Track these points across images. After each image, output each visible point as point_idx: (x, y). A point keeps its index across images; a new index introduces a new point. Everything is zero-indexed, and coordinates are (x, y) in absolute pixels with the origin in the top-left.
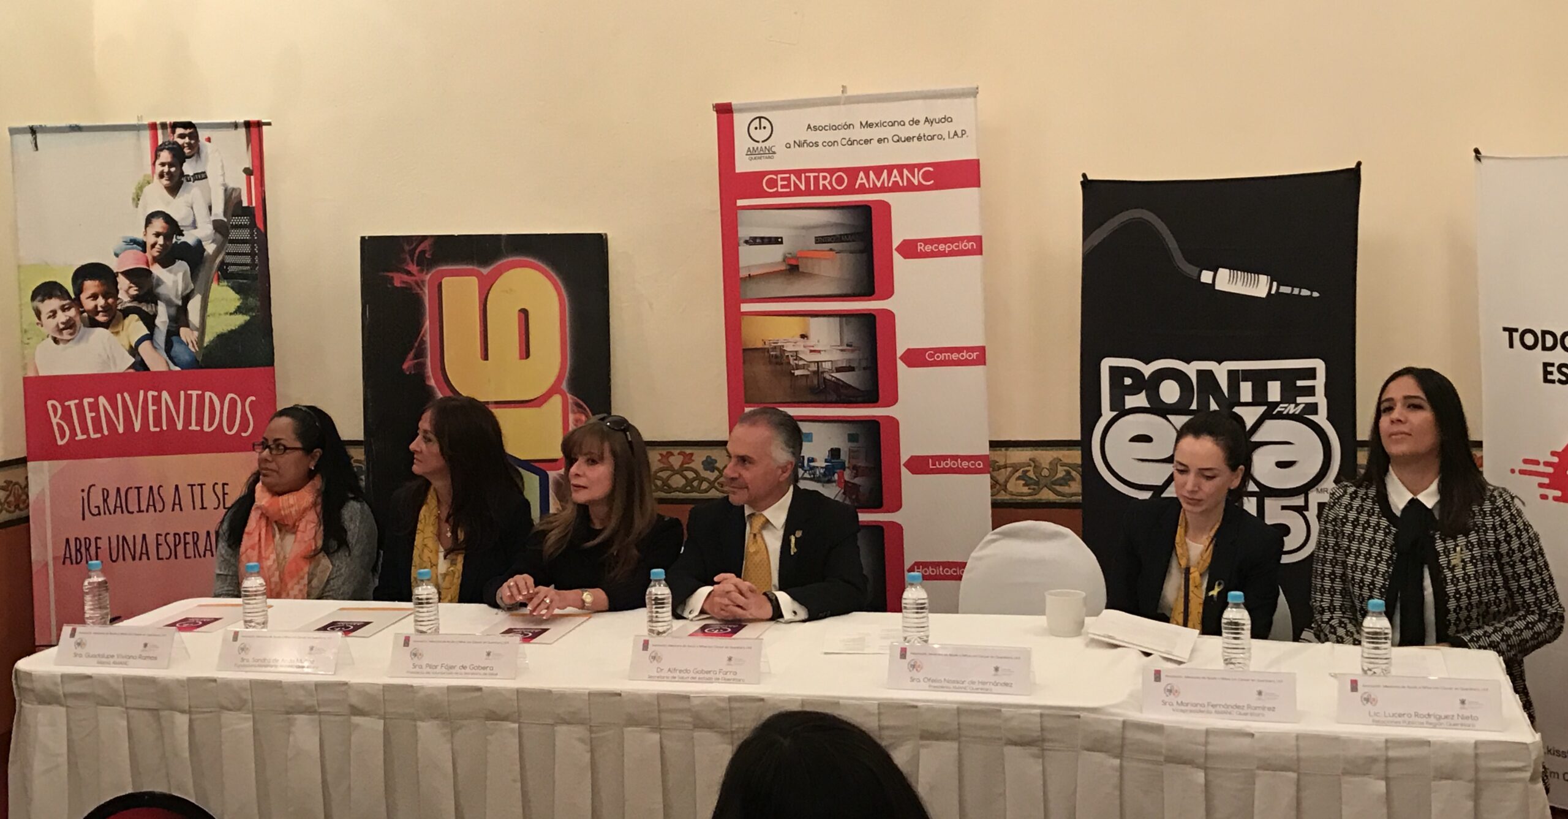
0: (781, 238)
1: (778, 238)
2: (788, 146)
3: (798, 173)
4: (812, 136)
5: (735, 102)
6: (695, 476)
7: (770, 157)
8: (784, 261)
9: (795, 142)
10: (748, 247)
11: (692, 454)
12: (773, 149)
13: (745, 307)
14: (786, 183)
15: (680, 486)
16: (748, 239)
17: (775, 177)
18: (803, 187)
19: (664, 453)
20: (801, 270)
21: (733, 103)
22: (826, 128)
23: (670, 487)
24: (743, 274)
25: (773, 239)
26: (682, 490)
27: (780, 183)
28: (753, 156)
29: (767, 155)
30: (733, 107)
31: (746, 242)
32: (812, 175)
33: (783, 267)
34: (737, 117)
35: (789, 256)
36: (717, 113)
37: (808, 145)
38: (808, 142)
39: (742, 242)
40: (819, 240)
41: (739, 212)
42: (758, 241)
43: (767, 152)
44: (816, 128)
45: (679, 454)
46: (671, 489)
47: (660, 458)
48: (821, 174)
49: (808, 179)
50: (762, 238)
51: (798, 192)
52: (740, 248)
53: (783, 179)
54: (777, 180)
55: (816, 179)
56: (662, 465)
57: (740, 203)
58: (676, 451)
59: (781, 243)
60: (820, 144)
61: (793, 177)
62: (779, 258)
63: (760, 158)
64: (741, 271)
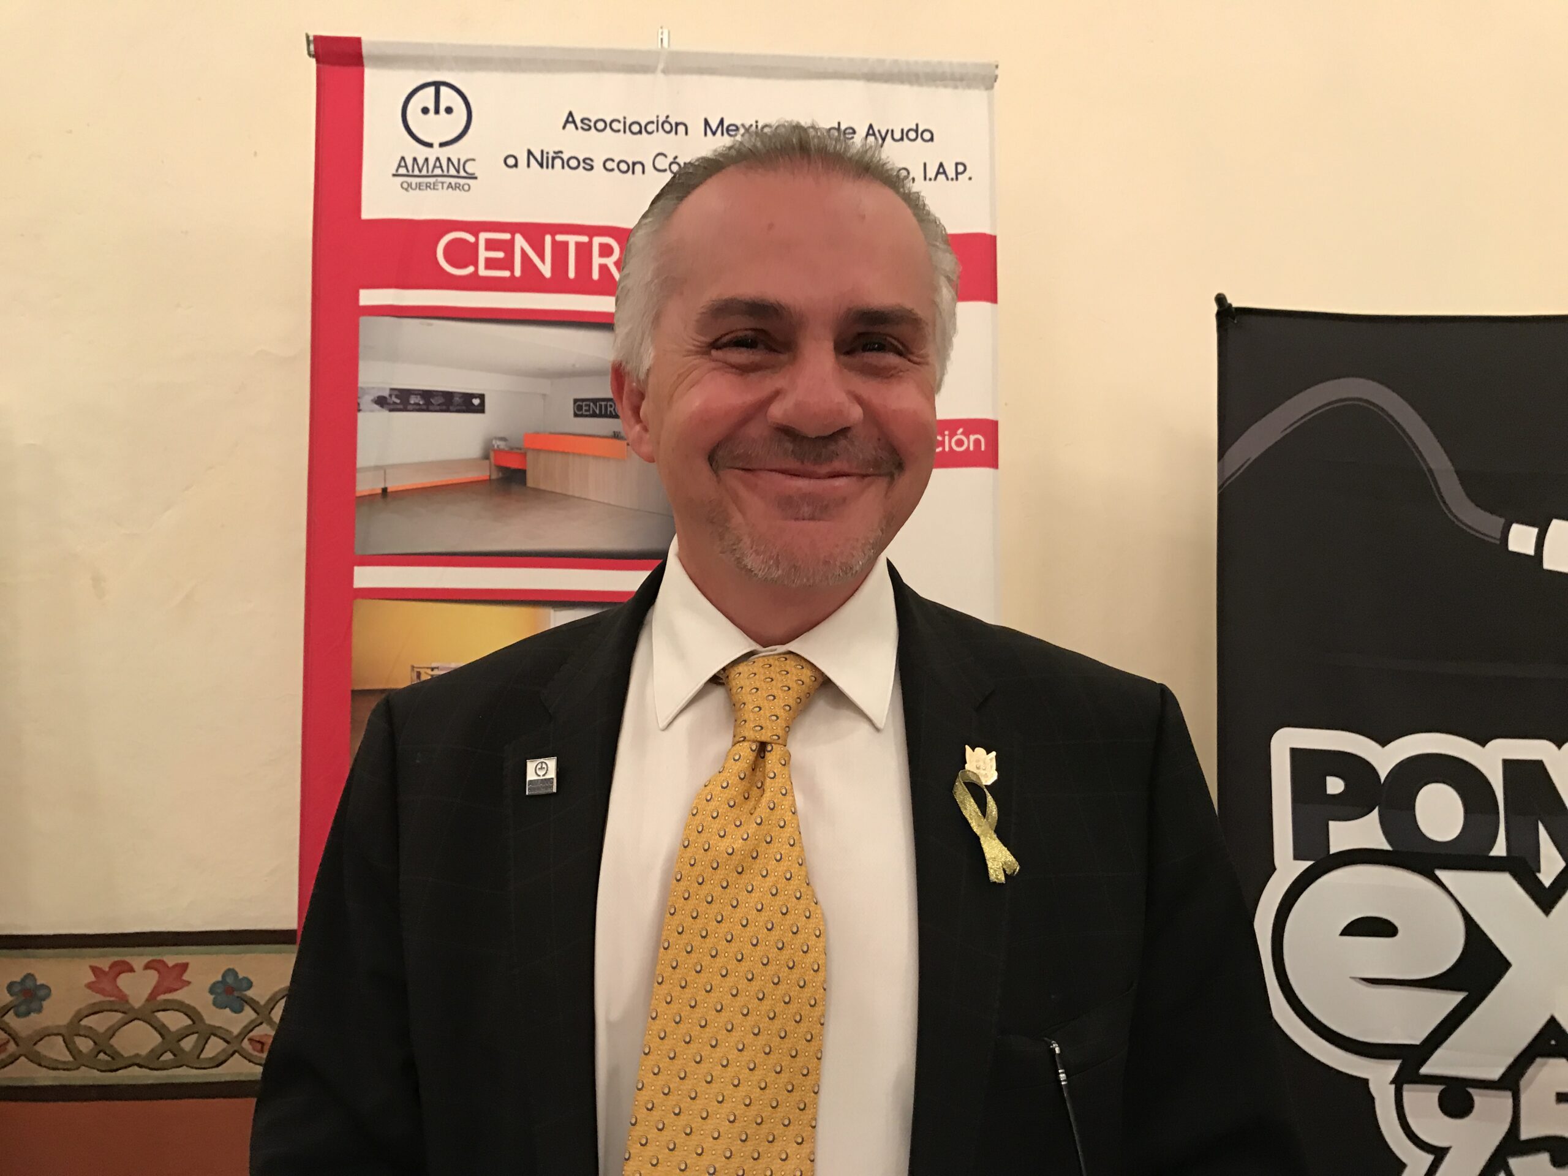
0: (482, 397)
1: (473, 396)
2: (511, 162)
3: (534, 233)
4: (575, 143)
5: (371, 38)
6: (189, 1022)
7: (457, 187)
8: (486, 457)
9: (530, 153)
10: (384, 414)
11: (184, 967)
12: (470, 167)
13: (365, 577)
14: (500, 255)
15: (144, 1052)
16: (386, 394)
17: (471, 239)
18: (546, 270)
19: (105, 964)
20: (530, 483)
21: (364, 40)
22: (615, 126)
23: (115, 1055)
24: (365, 485)
25: (457, 399)
26: (151, 1062)
27: (483, 254)
28: (414, 181)
29: (453, 181)
30: (365, 50)
31: (381, 402)
32: (572, 240)
33: (482, 473)
34: (371, 76)
35: (502, 445)
36: (318, 61)
37: (566, 164)
38: (565, 157)
39: (366, 401)
40: (584, 408)
41: (365, 321)
42: (413, 400)
43: (453, 172)
44: (587, 125)
45: (147, 967)
46: (118, 1062)
47: (91, 978)
48: (597, 241)
49: (560, 250)
50: (427, 395)
51: (531, 281)
52: (360, 416)
53: (491, 245)
54: (476, 245)
55: (584, 251)
56: (98, 998)
57: (368, 297)
58: (138, 959)
59: (481, 409)
60: (598, 164)
61: (520, 242)
62: (472, 449)
63: (434, 187)
64: (359, 476)
